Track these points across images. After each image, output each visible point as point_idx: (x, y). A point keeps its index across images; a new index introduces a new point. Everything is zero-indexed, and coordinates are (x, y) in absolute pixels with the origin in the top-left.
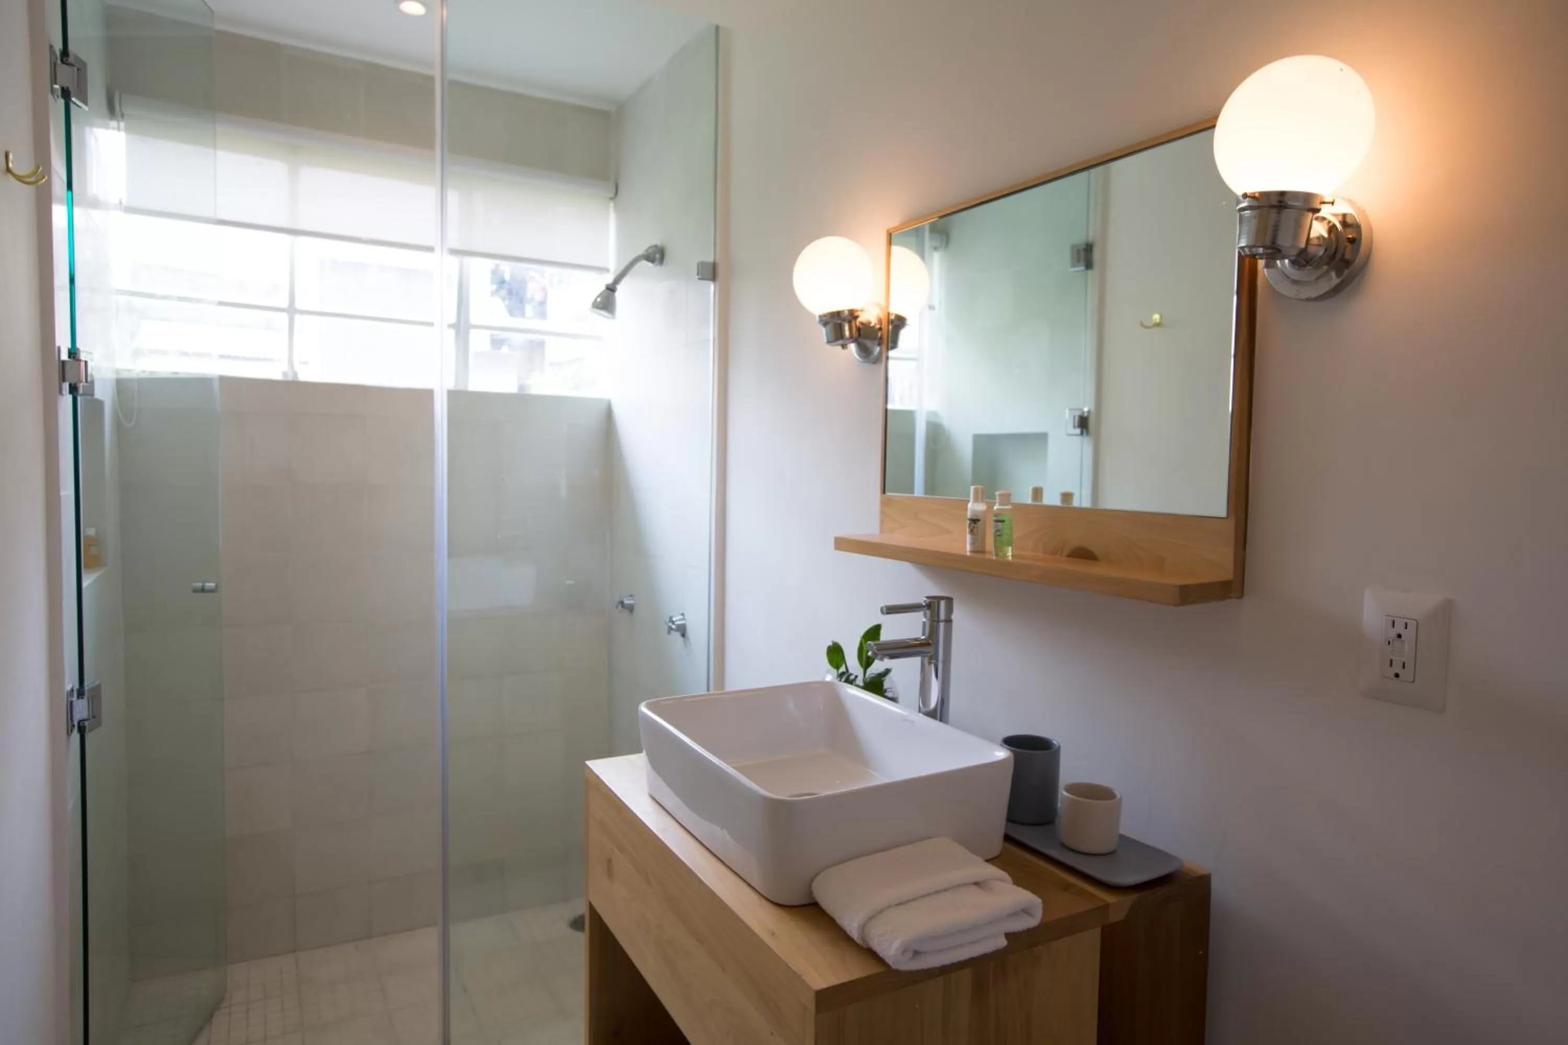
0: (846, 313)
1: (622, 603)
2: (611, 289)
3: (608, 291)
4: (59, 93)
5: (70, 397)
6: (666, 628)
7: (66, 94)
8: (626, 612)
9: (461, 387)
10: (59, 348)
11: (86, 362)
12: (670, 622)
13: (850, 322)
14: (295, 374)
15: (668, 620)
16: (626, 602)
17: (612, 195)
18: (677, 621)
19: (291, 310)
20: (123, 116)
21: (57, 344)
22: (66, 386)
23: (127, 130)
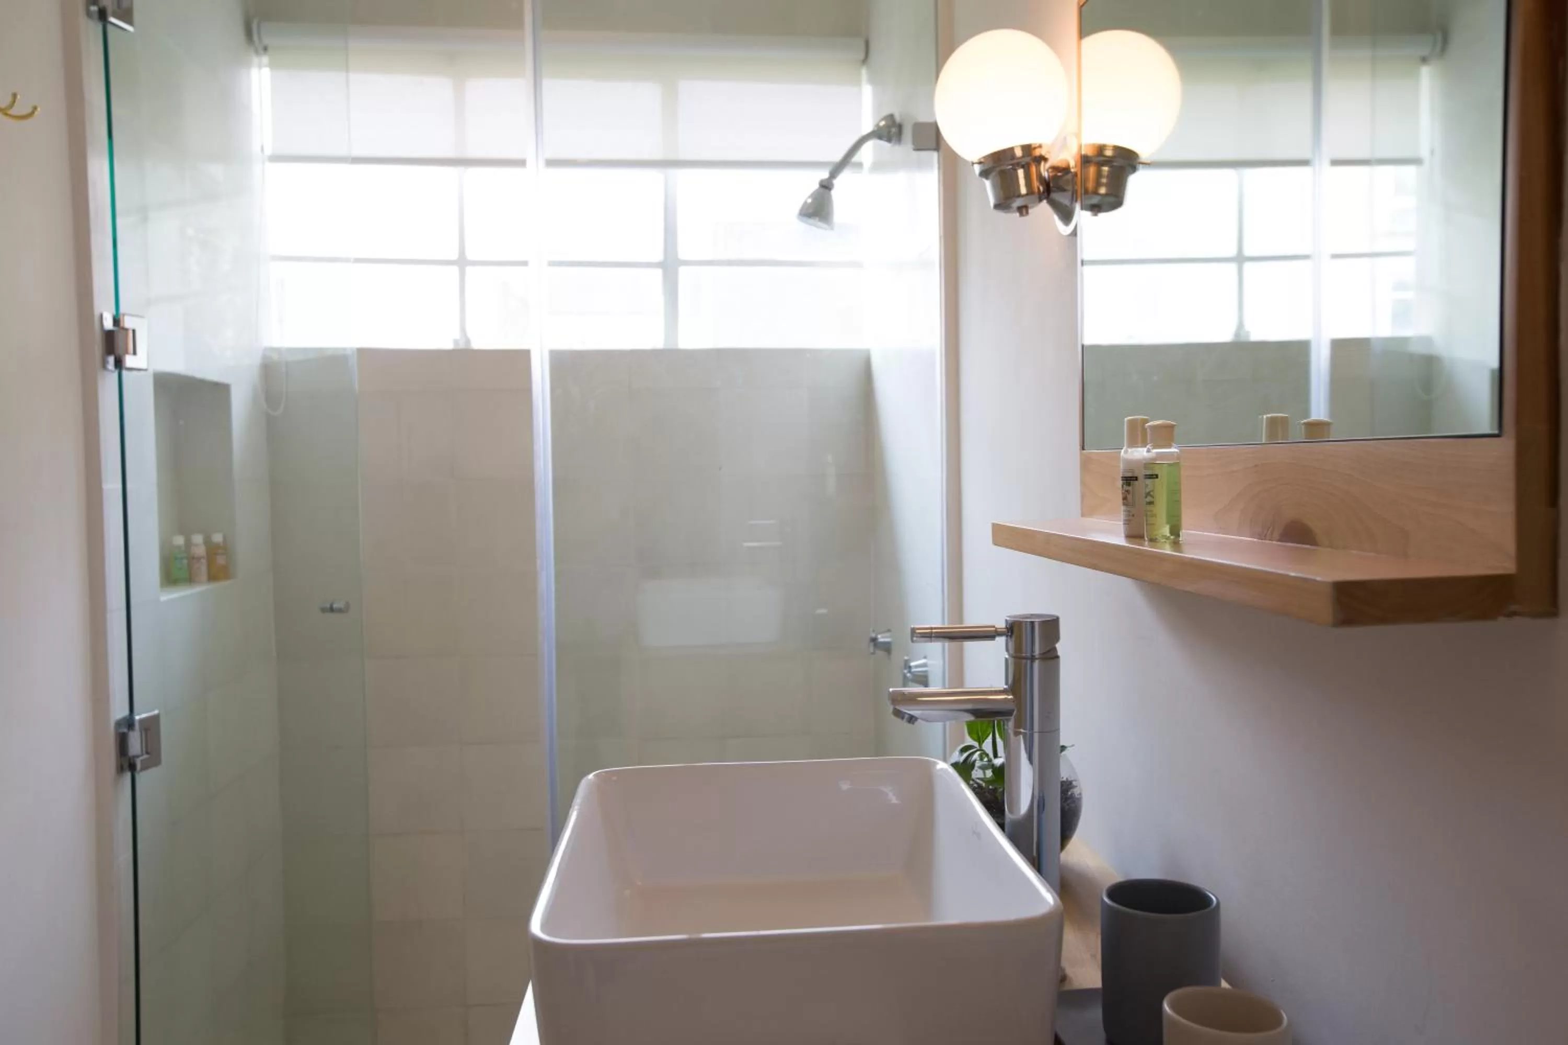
0: (1019, 153)
1: (874, 640)
2: (826, 186)
3: (822, 190)
4: (96, 16)
5: (115, 375)
6: (901, 677)
7: (102, 15)
8: (880, 653)
9: (670, 346)
10: (101, 316)
11: (134, 331)
12: (905, 669)
13: (1026, 167)
14: (468, 341)
15: (902, 664)
16: (881, 639)
17: (862, 56)
18: (917, 666)
19: (462, 262)
20: (265, 49)
21: (97, 313)
22: (111, 359)
23: (272, 66)
